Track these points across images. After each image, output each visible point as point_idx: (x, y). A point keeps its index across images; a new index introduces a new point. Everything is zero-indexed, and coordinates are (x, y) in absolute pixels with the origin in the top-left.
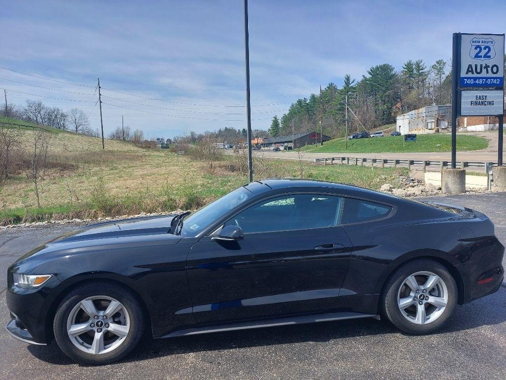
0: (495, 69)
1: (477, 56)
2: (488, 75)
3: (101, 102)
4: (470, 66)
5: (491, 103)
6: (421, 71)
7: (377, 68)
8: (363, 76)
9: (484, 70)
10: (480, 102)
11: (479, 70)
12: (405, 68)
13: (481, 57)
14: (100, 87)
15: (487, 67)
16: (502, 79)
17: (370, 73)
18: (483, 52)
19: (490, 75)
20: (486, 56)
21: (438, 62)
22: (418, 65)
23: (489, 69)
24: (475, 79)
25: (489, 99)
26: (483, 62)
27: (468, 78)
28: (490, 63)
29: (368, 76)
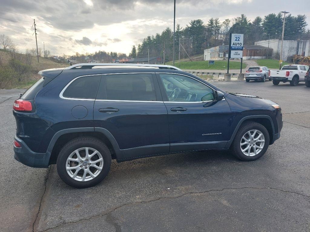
0: (241, 44)
1: (236, 40)
3: (36, 34)
4: (234, 43)
5: (239, 54)
6: (218, 25)
7: (195, 21)
8: (187, 25)
9: (238, 44)
10: (236, 54)
11: (236, 44)
12: (209, 22)
13: (237, 40)
14: (35, 25)
15: (238, 43)
16: (242, 47)
17: (191, 24)
18: (237, 39)
19: (239, 46)
20: (238, 40)
21: (226, 20)
22: (216, 20)
23: (239, 44)
24: (235, 47)
25: (239, 53)
27: (233, 47)
28: (239, 42)
29: (190, 26)
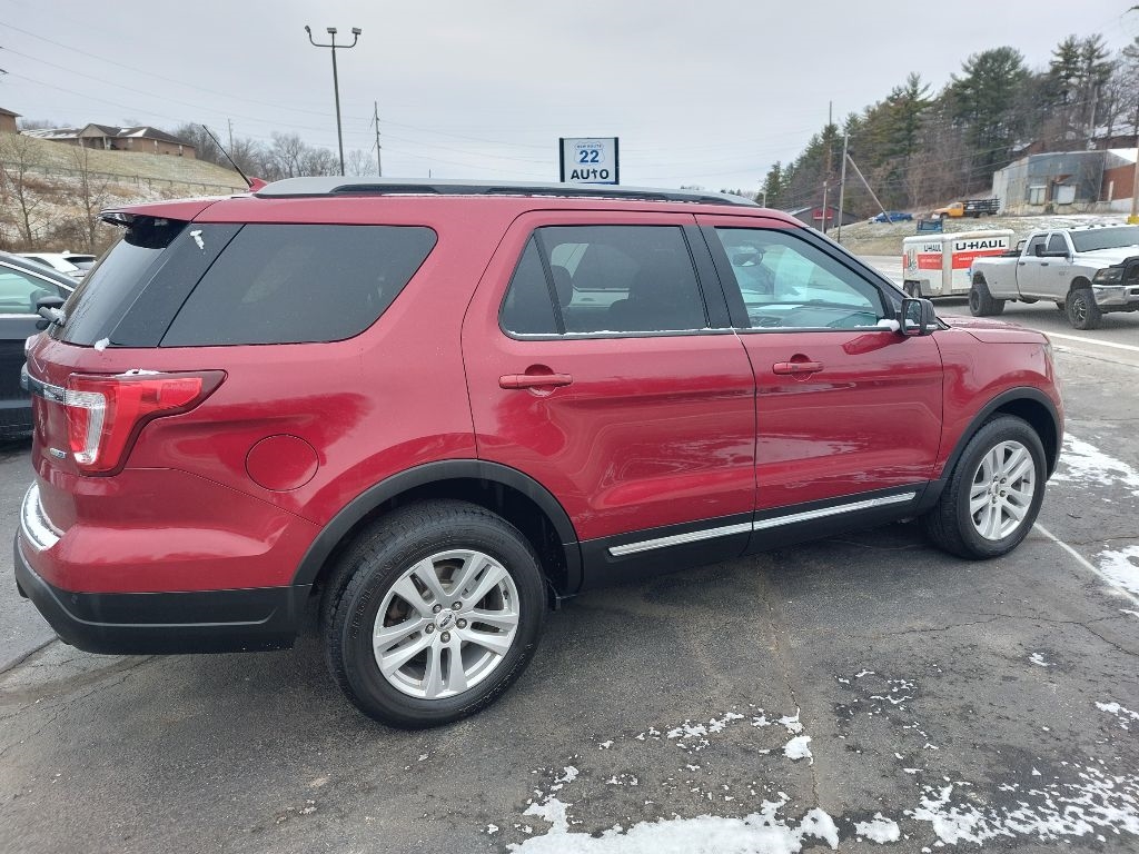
0: (604, 174)
1: (582, 161)
2: (596, 180)
3: (379, 147)
4: (575, 171)
7: (985, 58)
8: (953, 76)
9: (592, 175)
11: (585, 176)
12: (1058, 55)
13: (587, 161)
15: (595, 171)
17: (967, 69)
18: (590, 157)
19: (599, 180)
20: (593, 161)
22: (1090, 46)
23: (598, 174)
26: (591, 167)
28: (598, 167)
29: (965, 76)
